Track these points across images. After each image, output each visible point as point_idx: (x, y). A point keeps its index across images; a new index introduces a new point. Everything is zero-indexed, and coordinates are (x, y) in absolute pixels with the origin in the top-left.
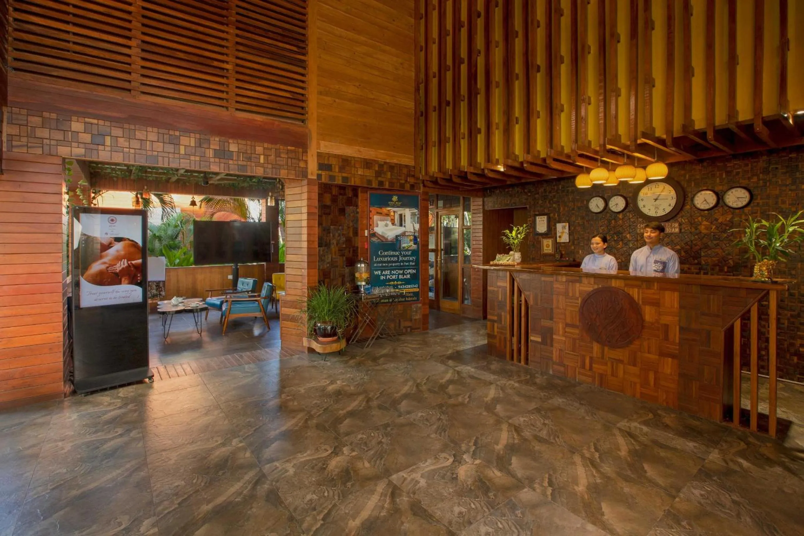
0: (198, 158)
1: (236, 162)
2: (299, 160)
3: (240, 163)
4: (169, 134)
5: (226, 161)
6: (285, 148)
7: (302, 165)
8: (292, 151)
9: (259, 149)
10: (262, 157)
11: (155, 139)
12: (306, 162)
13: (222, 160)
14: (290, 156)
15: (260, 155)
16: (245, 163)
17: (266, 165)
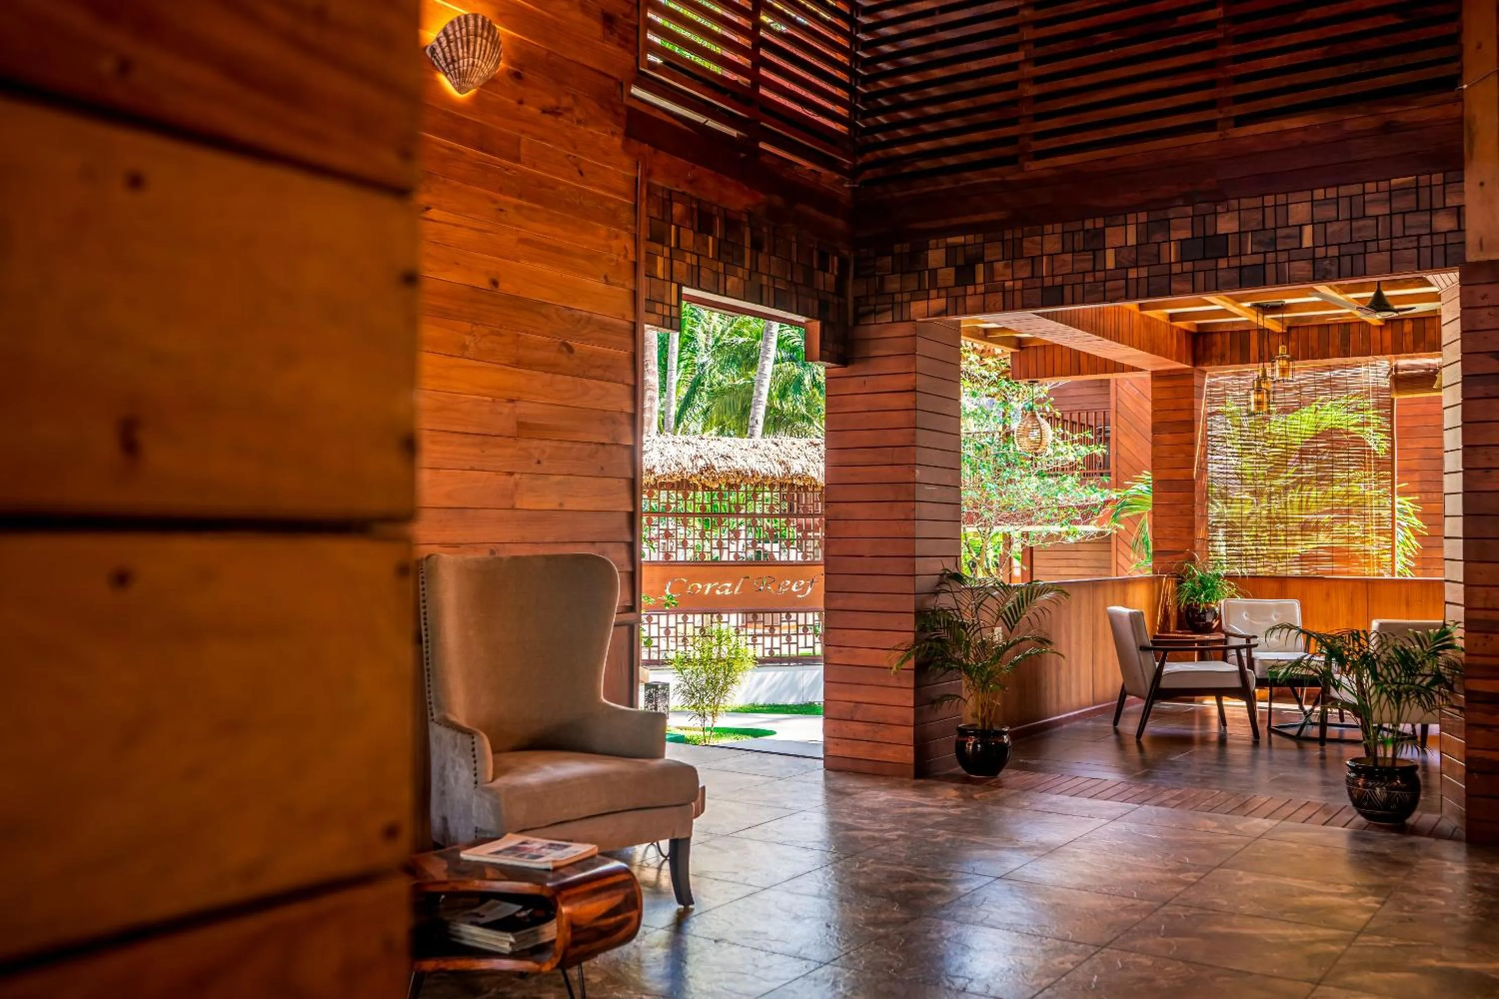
0: (1144, 272)
1: (1235, 262)
2: (1432, 210)
3: (1246, 260)
4: (1083, 229)
5: (1210, 264)
6: (1383, 185)
7: (1444, 223)
8: (1403, 189)
9: (1299, 211)
10: (1308, 230)
11: (1058, 247)
12: (1459, 212)
13: (1200, 265)
14: (1400, 204)
15: (1301, 226)
16: (1258, 259)
17: (1320, 252)
